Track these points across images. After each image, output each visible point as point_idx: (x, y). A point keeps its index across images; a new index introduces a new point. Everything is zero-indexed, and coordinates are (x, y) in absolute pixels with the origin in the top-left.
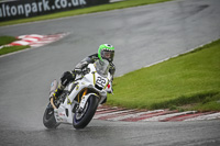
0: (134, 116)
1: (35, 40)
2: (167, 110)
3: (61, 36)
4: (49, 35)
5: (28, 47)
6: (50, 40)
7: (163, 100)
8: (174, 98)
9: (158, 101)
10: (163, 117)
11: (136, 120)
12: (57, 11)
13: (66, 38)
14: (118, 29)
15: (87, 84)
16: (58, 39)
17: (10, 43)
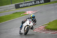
0: (54, 32)
5: (28, 14)
13: (38, 11)
14: (52, 9)
16: (36, 12)
17: (24, 13)
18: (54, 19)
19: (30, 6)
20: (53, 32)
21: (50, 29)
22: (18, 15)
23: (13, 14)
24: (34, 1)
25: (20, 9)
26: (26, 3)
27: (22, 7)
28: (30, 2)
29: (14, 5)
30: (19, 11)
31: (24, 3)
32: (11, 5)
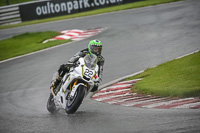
0: (166, 103)
1: (76, 34)
2: (197, 98)
3: (100, 31)
4: (89, 30)
5: (70, 40)
6: (90, 34)
10: (194, 105)
11: (168, 107)
12: (96, 7)
13: (104, 32)
15: (77, 76)
16: (97, 33)
19: (74, 11)
20: (162, 104)
21: (152, 93)
22: (33, 45)
26: (59, 2)
27: (43, 17)
29: (15, 7)
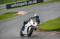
1: (23, 13)
2: (57, 31)
4: (27, 11)
5: (21, 15)
6: (27, 13)
7: (56, 28)
8: (59, 28)
9: (54, 29)
11: (48, 34)
12: (29, 5)
13: (31, 12)
14: (45, 9)
17: (16, 14)
18: (48, 20)
19: (23, 6)
20: (46, 33)
22: (10, 16)
23: (4, 14)
24: (26, 1)
25: (11, 9)
26: (18, 3)
27: (13, 8)
28: (22, 2)
29: (5, 5)
30: (11, 12)
31: (15, 3)
32: (2, 5)
